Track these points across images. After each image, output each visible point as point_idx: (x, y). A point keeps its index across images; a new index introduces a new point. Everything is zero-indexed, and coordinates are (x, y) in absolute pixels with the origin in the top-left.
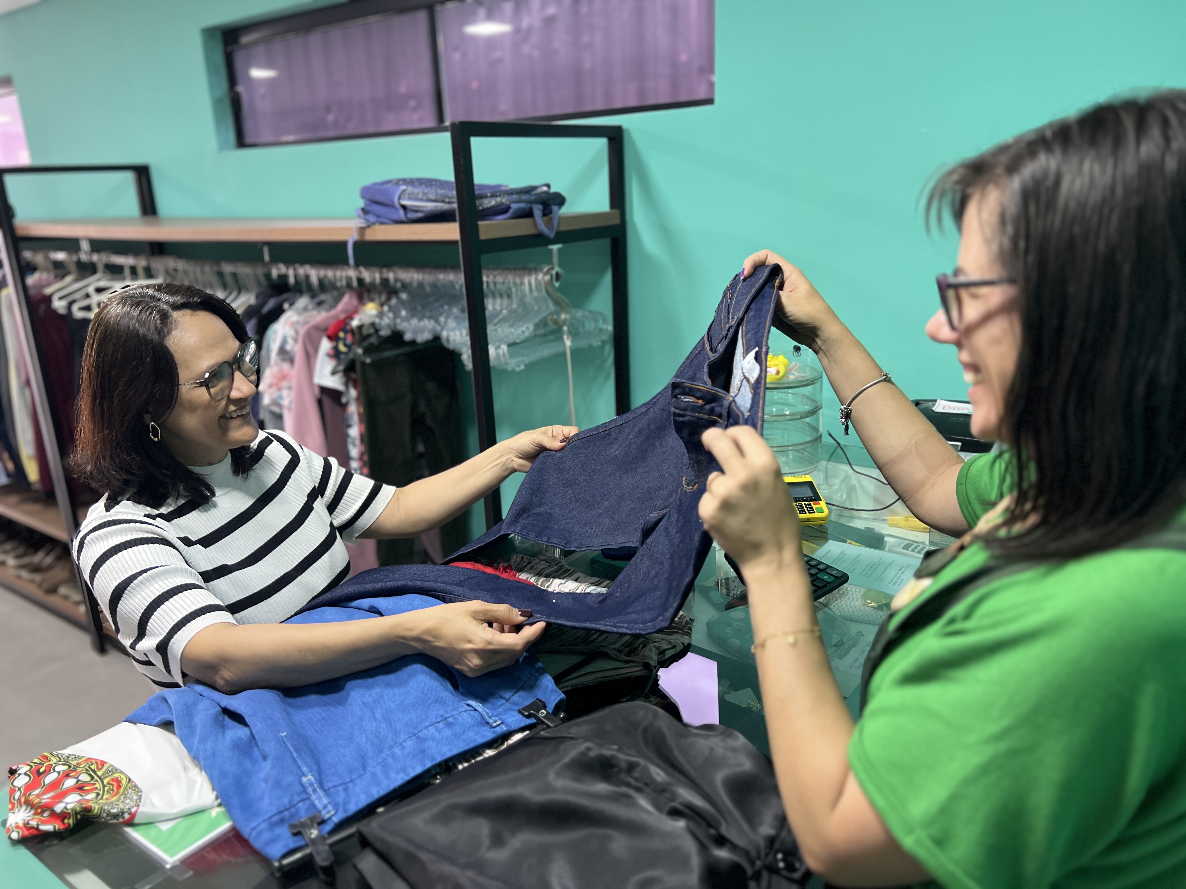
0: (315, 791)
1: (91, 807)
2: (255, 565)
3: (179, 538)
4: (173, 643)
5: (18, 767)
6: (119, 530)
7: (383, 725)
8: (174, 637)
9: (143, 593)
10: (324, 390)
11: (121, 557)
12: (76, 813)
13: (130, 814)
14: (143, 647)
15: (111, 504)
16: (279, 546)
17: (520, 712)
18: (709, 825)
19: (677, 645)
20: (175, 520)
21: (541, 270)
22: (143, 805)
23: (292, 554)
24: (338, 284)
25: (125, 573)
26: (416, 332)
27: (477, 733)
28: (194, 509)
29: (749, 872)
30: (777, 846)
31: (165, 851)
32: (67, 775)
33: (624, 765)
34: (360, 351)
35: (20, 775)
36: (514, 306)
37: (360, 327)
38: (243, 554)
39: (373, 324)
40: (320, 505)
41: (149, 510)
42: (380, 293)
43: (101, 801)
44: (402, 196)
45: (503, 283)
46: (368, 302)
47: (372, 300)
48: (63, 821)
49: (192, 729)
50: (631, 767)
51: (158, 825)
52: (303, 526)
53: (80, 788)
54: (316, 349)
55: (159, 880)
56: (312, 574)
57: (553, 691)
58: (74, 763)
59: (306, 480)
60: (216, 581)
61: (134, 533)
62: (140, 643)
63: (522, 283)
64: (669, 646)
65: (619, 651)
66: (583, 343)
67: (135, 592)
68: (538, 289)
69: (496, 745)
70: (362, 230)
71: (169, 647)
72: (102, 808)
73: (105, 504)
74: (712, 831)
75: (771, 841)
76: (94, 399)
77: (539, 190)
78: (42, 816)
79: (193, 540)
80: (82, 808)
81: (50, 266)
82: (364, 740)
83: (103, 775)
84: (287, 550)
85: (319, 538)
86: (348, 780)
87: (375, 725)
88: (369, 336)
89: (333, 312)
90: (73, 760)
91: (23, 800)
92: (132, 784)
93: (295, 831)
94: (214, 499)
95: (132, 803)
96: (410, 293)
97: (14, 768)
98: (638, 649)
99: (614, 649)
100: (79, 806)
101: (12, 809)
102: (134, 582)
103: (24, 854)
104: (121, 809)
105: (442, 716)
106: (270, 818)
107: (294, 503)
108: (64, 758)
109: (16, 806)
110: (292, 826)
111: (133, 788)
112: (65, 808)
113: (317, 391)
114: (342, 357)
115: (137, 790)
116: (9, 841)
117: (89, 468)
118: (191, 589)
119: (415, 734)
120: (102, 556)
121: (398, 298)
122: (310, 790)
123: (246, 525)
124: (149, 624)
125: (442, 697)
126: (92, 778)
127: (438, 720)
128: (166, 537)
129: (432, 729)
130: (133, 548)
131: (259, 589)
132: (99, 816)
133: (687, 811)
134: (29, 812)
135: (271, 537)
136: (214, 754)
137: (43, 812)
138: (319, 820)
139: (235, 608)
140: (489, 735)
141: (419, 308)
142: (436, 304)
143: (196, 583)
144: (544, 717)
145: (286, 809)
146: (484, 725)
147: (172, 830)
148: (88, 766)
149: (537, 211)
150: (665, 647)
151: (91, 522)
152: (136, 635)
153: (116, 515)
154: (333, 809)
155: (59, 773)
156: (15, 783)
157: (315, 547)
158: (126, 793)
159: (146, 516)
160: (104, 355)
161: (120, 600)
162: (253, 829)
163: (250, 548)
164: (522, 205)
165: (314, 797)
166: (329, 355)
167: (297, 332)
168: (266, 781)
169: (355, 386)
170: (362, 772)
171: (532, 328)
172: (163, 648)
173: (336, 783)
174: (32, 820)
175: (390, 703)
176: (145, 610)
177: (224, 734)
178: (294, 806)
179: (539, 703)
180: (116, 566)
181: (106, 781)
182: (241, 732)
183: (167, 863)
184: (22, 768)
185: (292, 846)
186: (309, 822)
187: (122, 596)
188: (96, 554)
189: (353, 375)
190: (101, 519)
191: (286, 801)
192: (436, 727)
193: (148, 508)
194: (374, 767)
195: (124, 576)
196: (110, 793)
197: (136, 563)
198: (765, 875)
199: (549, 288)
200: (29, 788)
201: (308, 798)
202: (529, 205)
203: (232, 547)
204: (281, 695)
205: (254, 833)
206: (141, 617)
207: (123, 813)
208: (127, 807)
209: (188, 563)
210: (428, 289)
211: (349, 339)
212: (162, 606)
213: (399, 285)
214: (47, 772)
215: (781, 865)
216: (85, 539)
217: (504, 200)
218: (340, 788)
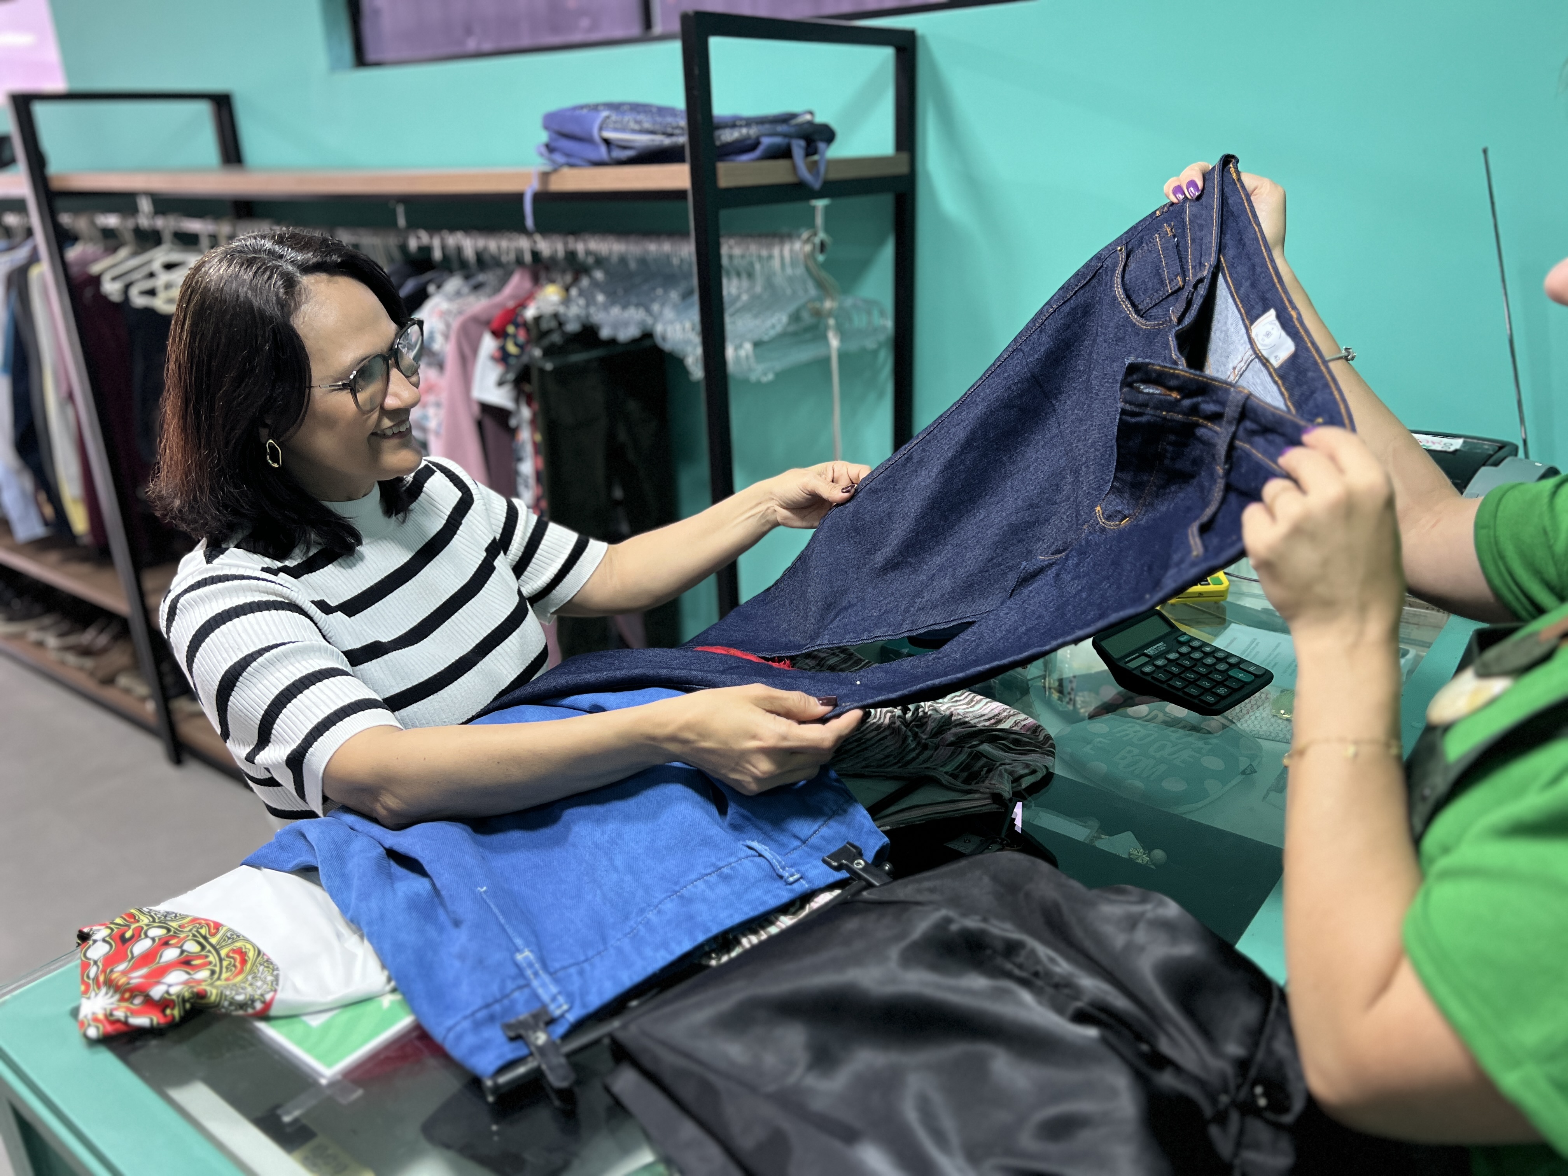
0: (536, 974)
1: (205, 991)
2: (419, 644)
3: (313, 602)
4: (312, 755)
5: (91, 930)
6: (226, 589)
7: (628, 878)
8: (313, 746)
9: (265, 682)
10: (487, 409)
11: (232, 628)
12: (184, 1001)
13: (264, 1002)
14: (266, 759)
15: (213, 553)
16: (450, 620)
17: (824, 861)
18: (1139, 1037)
19: (1038, 769)
20: (306, 576)
21: (799, 236)
22: (282, 990)
23: (467, 631)
24: (504, 259)
25: (237, 652)
26: (615, 326)
27: (768, 892)
28: (330, 562)
29: (1208, 1111)
30: (1253, 1072)
31: (319, 1058)
32: (165, 943)
33: (999, 946)
34: (537, 352)
35: (95, 941)
36: (758, 289)
37: (538, 319)
38: (401, 628)
39: (556, 316)
40: (503, 564)
41: (268, 562)
42: (564, 272)
43: (218, 983)
44: (604, 126)
45: (743, 257)
46: (547, 284)
47: (552, 281)
48: (163, 1011)
49: (345, 878)
50: (1012, 948)
51: (305, 1019)
52: (481, 592)
53: (186, 962)
54: (475, 350)
55: (312, 1102)
56: (495, 661)
57: (870, 833)
58: (174, 924)
59: (482, 528)
60: (366, 664)
61: (248, 594)
62: (262, 753)
63: (770, 257)
64: (1026, 771)
65: (954, 776)
66: (853, 346)
67: (254, 680)
68: (794, 264)
69: (793, 910)
70: (545, 176)
71: (305, 761)
72: (222, 993)
73: (205, 552)
74: (1145, 1047)
75: (1243, 1065)
76: (186, 402)
77: (800, 120)
78: (132, 1003)
79: (332, 605)
80: (192, 993)
81: (99, 235)
82: (598, 899)
83: (218, 943)
84: (460, 625)
85: (505, 611)
86: (582, 958)
87: (615, 877)
88: (549, 332)
89: (499, 298)
90: (172, 921)
91: (102, 979)
92: (262, 957)
93: (512, 1034)
94: (359, 548)
95: (265, 986)
96: (607, 272)
97: (86, 930)
98: (980, 774)
99: (946, 773)
100: (187, 990)
101: (86, 992)
102: (252, 665)
103: (107, 1059)
104: (251, 995)
105: (713, 865)
106: (473, 1014)
107: (468, 560)
108: (159, 918)
109: (91, 988)
110: (507, 1027)
111: (265, 964)
112: (167, 992)
113: (476, 409)
114: (512, 361)
115: (271, 966)
116: (83, 1040)
117: (177, 503)
118: (334, 677)
119: (676, 892)
120: (203, 626)
121: (590, 277)
122: (529, 973)
123: (404, 586)
124: (275, 726)
125: (711, 837)
126: (203, 947)
127: (708, 871)
128: (294, 599)
129: (700, 884)
130: (249, 615)
131: (426, 678)
132: (217, 1005)
133: (1103, 1016)
134: (112, 996)
135: (438, 606)
136: (382, 917)
137: (133, 997)
138: (546, 1018)
139: (395, 703)
140: (785, 896)
141: (620, 292)
142: (645, 287)
143: (341, 667)
144: (863, 869)
145: (497, 1001)
146: (774, 880)
147: (326, 1028)
148: (195, 929)
149: (798, 148)
150: (1022, 772)
151: (185, 579)
152: (255, 743)
153: (222, 569)
154: (566, 1002)
155: (153, 939)
156: (89, 954)
157: (500, 623)
158: (256, 971)
159: (263, 570)
160: (201, 338)
161: (233, 690)
162: (450, 1029)
163: (411, 619)
164: (777, 140)
165: (535, 983)
166: (494, 358)
167: (448, 326)
168: (462, 957)
169: (529, 403)
170: (601, 947)
171: (785, 319)
172: (296, 761)
173: (565, 963)
174: (116, 1009)
175: (633, 845)
176: (270, 706)
177: (392, 887)
178: (507, 996)
179: (851, 848)
180: (225, 641)
181: (223, 953)
182: (419, 885)
183: (322, 1076)
184: (98, 930)
185: (510, 1056)
186: (531, 1021)
187: (235, 685)
188: (195, 623)
189: (527, 388)
190: (200, 573)
191: (495, 988)
192: (706, 882)
193: (267, 559)
194: (619, 940)
195: (237, 657)
196: (231, 970)
197: (254, 637)
198: (1234, 1117)
199: (811, 264)
200: (110, 961)
201: (528, 985)
202: (786, 140)
203: (386, 617)
204: (469, 830)
205: (451, 1035)
206: (263, 716)
207: (253, 1001)
208: (259, 992)
209: (327, 637)
210: (633, 265)
211: (522, 337)
212: (294, 701)
213: (590, 260)
214: (138, 935)
215: (1262, 1102)
216: (178, 602)
217: (753, 131)
218: (573, 970)
